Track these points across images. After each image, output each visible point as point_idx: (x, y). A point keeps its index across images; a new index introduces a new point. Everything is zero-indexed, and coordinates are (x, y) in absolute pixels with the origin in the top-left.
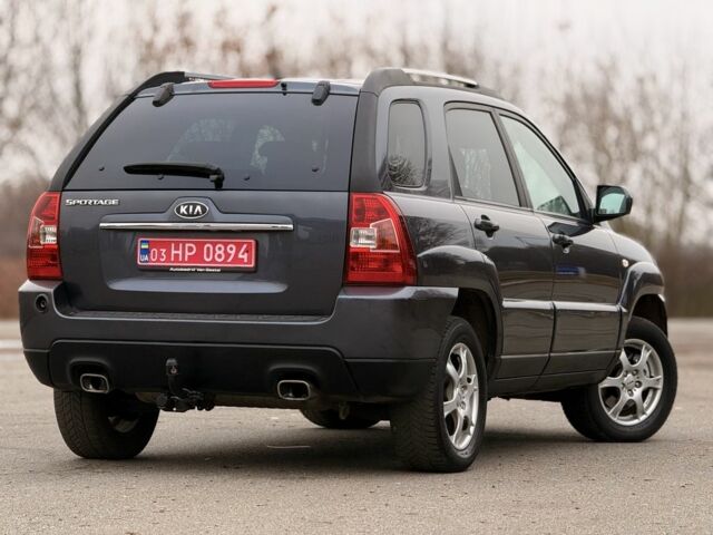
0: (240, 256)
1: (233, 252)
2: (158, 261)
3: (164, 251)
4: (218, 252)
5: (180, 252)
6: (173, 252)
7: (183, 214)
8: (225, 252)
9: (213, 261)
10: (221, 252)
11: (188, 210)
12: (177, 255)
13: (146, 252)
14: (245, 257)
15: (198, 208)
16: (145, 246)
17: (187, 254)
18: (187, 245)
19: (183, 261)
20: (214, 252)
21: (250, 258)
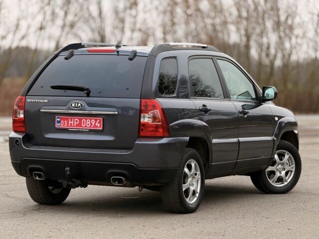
0: (97, 124)
1: (94, 123)
2: (64, 126)
3: (66, 121)
4: (88, 123)
5: (72, 122)
6: (70, 122)
7: (73, 107)
8: (91, 123)
9: (86, 126)
10: (89, 123)
11: (75, 105)
12: (71, 124)
13: (59, 122)
14: (99, 125)
15: (79, 104)
16: (59, 120)
17: (75, 123)
18: (75, 120)
19: (74, 126)
20: (86, 123)
21: (100, 125)
